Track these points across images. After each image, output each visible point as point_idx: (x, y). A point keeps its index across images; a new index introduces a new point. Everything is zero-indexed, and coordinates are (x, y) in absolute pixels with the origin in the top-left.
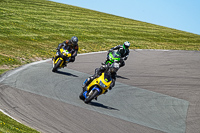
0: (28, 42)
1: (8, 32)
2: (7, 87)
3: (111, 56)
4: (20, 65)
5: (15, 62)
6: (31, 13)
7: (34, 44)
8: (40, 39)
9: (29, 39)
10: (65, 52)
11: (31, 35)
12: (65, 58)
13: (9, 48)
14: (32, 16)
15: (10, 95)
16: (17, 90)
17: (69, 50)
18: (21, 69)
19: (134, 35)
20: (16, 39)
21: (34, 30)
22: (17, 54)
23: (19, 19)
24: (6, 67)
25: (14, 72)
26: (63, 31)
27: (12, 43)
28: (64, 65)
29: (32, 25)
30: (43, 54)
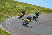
1: (6, 10)
2: (6, 24)
3: (35, 15)
4: (9, 18)
8: (14, 11)
9: (11, 11)
10: (22, 14)
11: (12, 10)
12: (22, 15)
13: (6, 14)
14: (12, 5)
17: (23, 13)
19: (39, 10)
20: (8, 11)
22: (8, 15)
23: (9, 6)
26: (20, 9)
27: (7, 12)
28: (22, 17)
29: (12, 8)
30: (15, 15)
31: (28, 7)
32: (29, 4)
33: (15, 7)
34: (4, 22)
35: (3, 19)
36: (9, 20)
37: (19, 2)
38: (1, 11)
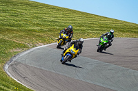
0: (34, 33)
1: (20, 26)
2: (19, 63)
4: (28, 48)
5: (25, 47)
6: (35, 13)
7: (38, 34)
8: (42, 31)
9: (34, 31)
10: (64, 35)
11: (36, 28)
12: (64, 39)
13: (21, 37)
14: (37, 15)
15: (22, 69)
16: (26, 66)
17: (67, 34)
18: (29, 51)
19: (107, 27)
20: (26, 31)
21: (38, 25)
22: (26, 41)
23: (27, 17)
24: (19, 50)
25: (24, 54)
27: (23, 34)
28: (64, 44)
29: (37, 21)
30: (44, 41)
31: (79, 20)
32: (82, 13)
33: (45, 21)
34: (14, 60)
35: (11, 51)
36: (29, 53)
37: (54, 8)
38: (8, 29)
